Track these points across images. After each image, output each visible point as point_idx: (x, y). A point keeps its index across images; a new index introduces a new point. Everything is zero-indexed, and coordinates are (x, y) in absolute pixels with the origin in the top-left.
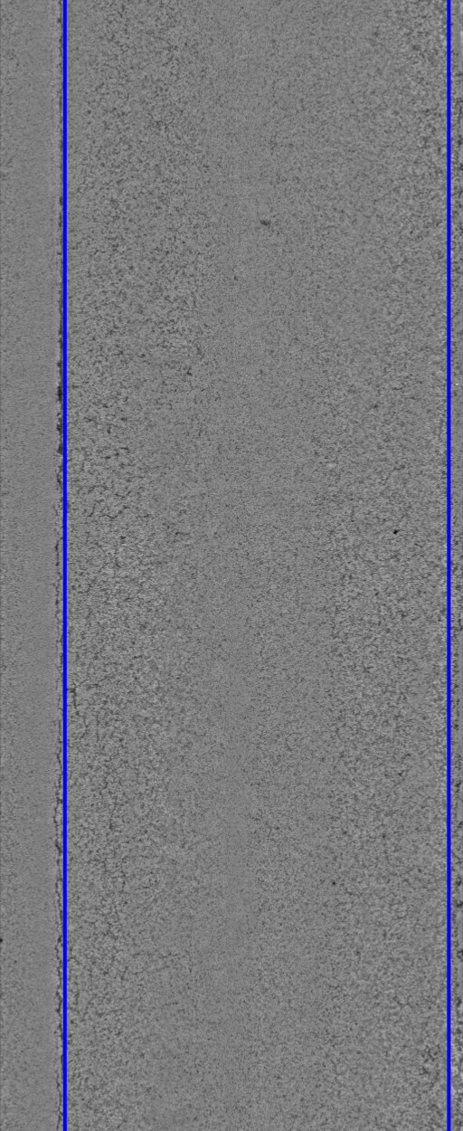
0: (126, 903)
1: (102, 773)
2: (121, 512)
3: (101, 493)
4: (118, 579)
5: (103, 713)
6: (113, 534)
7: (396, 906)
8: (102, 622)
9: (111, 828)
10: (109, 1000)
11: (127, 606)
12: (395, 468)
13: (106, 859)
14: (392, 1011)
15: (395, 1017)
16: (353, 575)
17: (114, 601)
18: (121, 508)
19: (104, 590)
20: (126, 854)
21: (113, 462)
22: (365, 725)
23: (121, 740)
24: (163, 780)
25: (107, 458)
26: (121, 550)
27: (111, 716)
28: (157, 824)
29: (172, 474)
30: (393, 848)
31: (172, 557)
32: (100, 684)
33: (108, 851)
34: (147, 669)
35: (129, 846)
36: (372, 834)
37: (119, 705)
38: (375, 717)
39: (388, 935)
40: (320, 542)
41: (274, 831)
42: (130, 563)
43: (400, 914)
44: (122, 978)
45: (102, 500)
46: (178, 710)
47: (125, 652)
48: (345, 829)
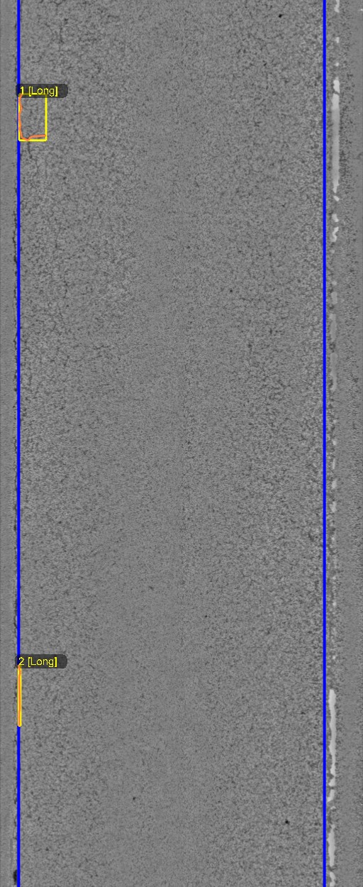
23: (64, 178)
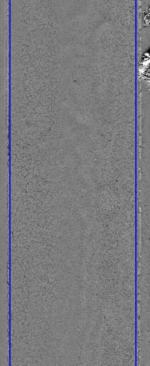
0: (29, 301)
1: (21, 259)
2: (27, 175)
3: (21, 169)
4: (27, 197)
5: (22, 240)
6: (25, 182)
7: (117, 302)
8: (21, 210)
9: (24, 277)
10: (24, 333)
11: (29, 205)
12: (116, 161)
13: (23, 287)
14: (116, 336)
15: (117, 338)
16: (103, 195)
17: (25, 204)
18: (27, 173)
19: (22, 200)
20: (30, 285)
21: (24, 159)
22: (107, 244)
24: (41, 261)
25: (23, 157)
26: (27, 187)
27: (24, 241)
28: (40, 276)
29: (44, 163)
30: (116, 284)
31: (44, 189)
32: (21, 230)
33: (23, 284)
34: (36, 226)
35: (30, 283)
36: (109, 279)
37: (27, 237)
38: (110, 241)
39: (115, 312)
40: (92, 184)
41: (78, 277)
42: (30, 191)
43: (118, 305)
44: (28, 326)
45: (22, 171)
46: (46, 239)
47: (29, 220)
48: (100, 278)
